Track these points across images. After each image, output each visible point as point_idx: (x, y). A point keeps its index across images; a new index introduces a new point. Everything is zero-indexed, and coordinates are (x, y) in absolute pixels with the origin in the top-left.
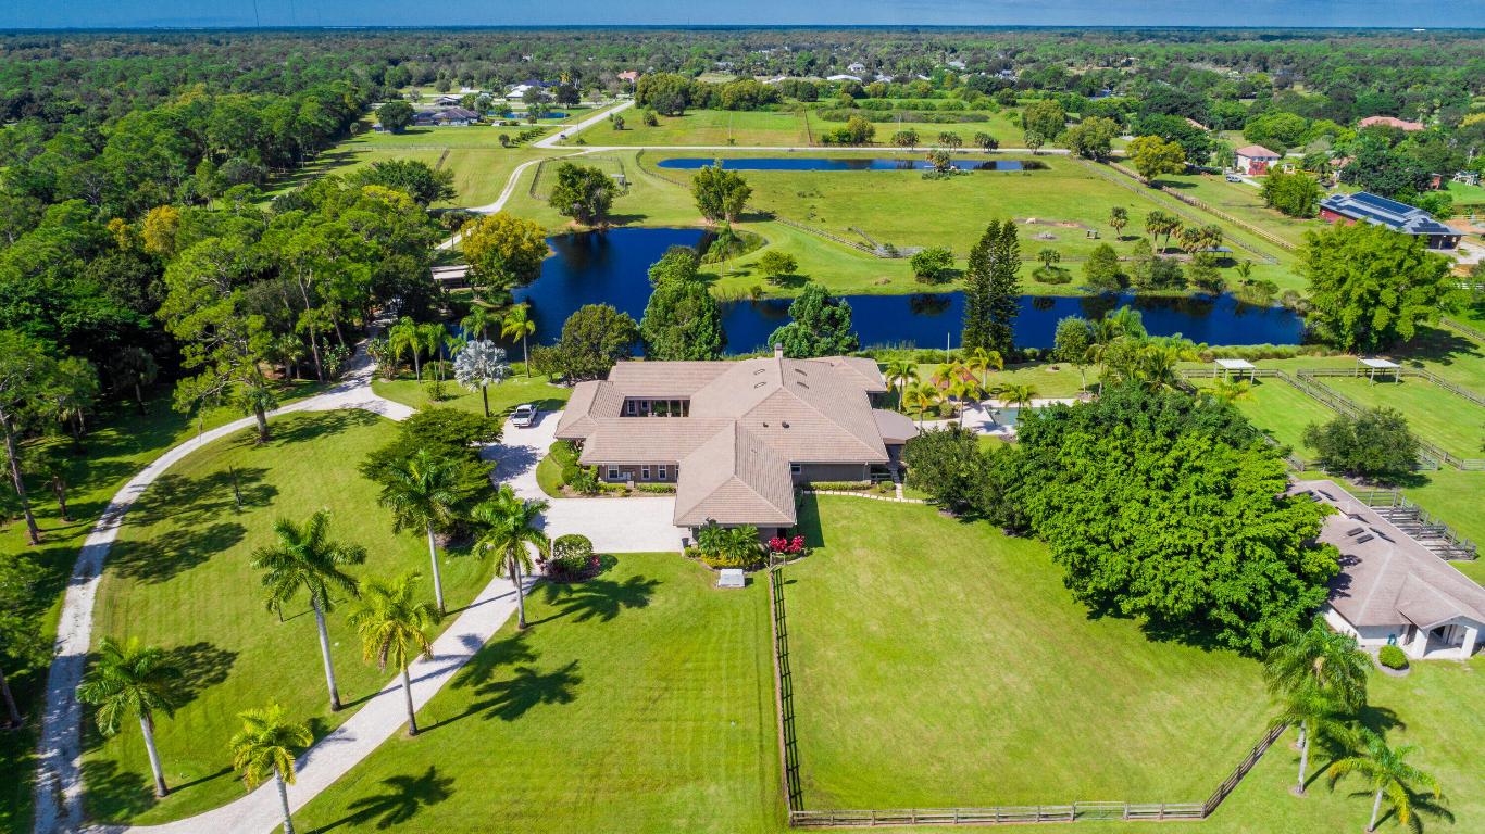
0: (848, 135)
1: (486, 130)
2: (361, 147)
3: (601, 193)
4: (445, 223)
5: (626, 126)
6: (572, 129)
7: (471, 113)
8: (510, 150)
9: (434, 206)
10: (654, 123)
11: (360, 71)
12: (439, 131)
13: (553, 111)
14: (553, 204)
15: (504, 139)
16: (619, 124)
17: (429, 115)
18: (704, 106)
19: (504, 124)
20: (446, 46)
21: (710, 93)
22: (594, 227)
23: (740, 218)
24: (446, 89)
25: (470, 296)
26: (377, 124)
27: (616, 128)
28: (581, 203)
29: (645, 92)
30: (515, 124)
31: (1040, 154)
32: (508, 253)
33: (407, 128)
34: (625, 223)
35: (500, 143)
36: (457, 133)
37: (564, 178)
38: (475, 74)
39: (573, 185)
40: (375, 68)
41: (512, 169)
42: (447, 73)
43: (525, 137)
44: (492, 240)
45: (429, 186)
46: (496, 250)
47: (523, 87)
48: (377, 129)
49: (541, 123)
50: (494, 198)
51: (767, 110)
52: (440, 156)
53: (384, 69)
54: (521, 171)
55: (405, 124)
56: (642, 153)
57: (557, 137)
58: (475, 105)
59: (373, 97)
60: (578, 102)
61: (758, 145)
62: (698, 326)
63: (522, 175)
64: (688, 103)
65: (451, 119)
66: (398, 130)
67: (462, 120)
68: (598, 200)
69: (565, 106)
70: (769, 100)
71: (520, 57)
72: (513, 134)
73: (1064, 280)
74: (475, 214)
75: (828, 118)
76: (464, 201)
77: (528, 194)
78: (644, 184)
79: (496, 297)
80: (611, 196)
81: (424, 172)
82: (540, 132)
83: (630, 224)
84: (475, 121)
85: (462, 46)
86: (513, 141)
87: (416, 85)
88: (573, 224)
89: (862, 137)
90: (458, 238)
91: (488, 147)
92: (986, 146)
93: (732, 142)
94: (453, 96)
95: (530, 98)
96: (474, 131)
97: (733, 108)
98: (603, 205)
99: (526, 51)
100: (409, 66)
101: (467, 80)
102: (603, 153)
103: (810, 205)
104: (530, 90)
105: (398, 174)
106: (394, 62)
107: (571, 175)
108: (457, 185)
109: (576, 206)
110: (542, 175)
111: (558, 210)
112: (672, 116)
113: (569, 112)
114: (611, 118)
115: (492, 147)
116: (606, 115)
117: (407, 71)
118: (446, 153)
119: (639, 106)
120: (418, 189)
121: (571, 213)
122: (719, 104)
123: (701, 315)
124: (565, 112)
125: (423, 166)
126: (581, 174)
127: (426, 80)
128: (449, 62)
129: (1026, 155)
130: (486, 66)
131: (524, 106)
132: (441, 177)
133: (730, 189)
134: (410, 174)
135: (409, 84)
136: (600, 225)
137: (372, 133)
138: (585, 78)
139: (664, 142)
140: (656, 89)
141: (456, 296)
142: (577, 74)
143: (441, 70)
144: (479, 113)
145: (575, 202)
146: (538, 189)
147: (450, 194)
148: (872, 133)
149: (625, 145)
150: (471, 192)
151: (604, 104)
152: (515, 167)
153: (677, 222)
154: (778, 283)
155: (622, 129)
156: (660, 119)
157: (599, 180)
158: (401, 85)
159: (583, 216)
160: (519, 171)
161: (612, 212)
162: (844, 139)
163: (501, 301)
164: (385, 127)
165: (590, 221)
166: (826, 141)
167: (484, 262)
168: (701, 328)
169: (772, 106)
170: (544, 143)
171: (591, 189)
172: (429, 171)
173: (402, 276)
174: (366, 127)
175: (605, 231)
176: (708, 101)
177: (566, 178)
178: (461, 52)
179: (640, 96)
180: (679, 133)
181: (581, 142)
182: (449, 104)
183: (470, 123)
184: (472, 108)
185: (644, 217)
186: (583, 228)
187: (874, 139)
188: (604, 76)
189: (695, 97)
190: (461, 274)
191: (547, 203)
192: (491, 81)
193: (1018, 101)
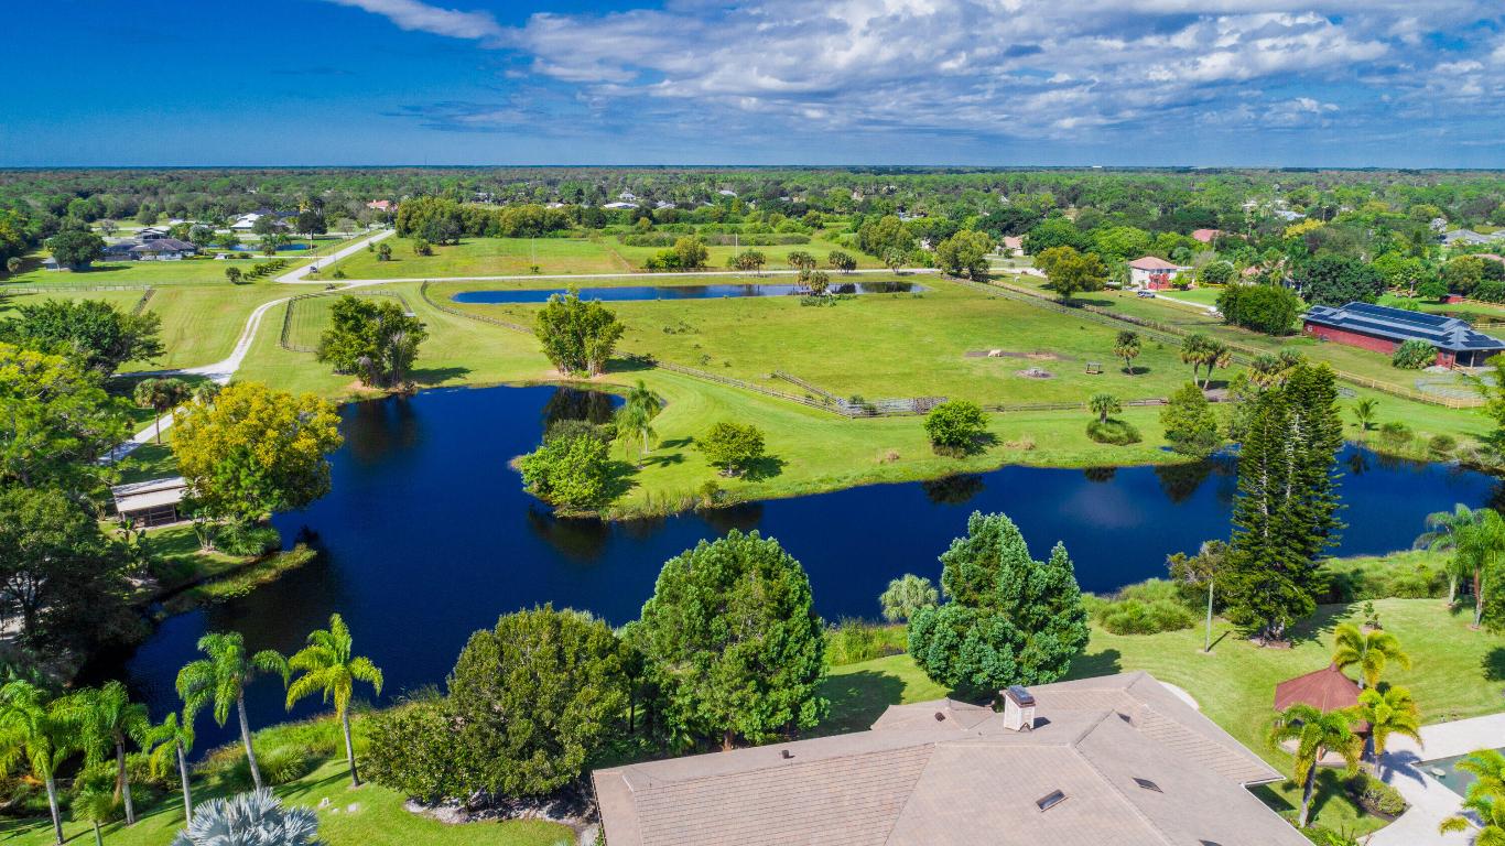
0: (677, 259)
1: (206, 264)
2: (23, 289)
3: (402, 338)
4: (142, 400)
5: (393, 256)
6: (325, 261)
7: (186, 245)
8: (242, 288)
9: (125, 368)
10: (427, 252)
11: (36, 202)
12: (138, 267)
13: (293, 242)
14: (323, 358)
15: (234, 274)
16: (386, 254)
17: (126, 248)
18: (480, 234)
19: (231, 257)
20: (153, 180)
21: (486, 219)
22: (392, 390)
23: (609, 366)
24: (152, 221)
25: (191, 542)
26: (51, 260)
27: (381, 259)
28: (371, 355)
29: (408, 219)
30: (245, 257)
31: (903, 274)
32: (269, 460)
33: (93, 264)
34: (438, 381)
35: (229, 279)
36: (168, 269)
37: (342, 319)
38: (190, 206)
39: (357, 328)
40: (56, 200)
41: (249, 311)
42: (153, 206)
43: (261, 271)
44: (236, 436)
45: (116, 339)
46: (245, 454)
47: (253, 217)
48: (48, 266)
49: (280, 256)
50: (225, 352)
51: (556, 236)
52: (140, 297)
53: (68, 201)
54: (261, 313)
55: (88, 259)
56: (425, 286)
57: (306, 270)
58: (191, 235)
59: (50, 229)
60: (324, 232)
61: (569, 273)
62: (783, 644)
63: (264, 318)
64: (463, 230)
65: (157, 252)
66: (80, 266)
67: (173, 254)
68: (395, 352)
69: (308, 236)
70: (557, 226)
71: (244, 190)
72: (246, 268)
73: (1133, 438)
74: (197, 380)
75: (633, 244)
76: (178, 357)
77: (278, 345)
78: (444, 325)
79: (248, 541)
80: (416, 341)
81: (106, 317)
82: (281, 265)
83: (446, 383)
84: (191, 254)
85: (172, 179)
86: (246, 276)
87: (113, 218)
88: (356, 387)
89: (693, 261)
90: (167, 421)
91: (210, 284)
92: (843, 267)
93: (536, 270)
94: (161, 228)
95: (261, 228)
96: (191, 265)
97: (516, 235)
98: (403, 357)
99: (250, 184)
100: (103, 198)
101: (179, 211)
102: (373, 287)
103: (696, 343)
104: (261, 219)
105: (59, 322)
106: (85, 195)
107: (353, 315)
108: (164, 336)
109: (364, 360)
110: (295, 317)
111: (332, 366)
112: (445, 244)
113: (316, 243)
114: (371, 248)
115: (218, 284)
116: (364, 244)
117: (100, 203)
118: (150, 293)
119: (401, 235)
120: (96, 344)
121: (354, 370)
122: (498, 231)
123: (785, 615)
124: (311, 243)
125: (106, 308)
126: (369, 312)
127: (126, 213)
128: (156, 194)
129: (889, 275)
130: (202, 197)
131: (257, 238)
132: (137, 325)
133: (595, 327)
134: (79, 321)
135: (102, 217)
136: (401, 387)
137: (42, 272)
138: (329, 207)
139: (447, 273)
140: (422, 215)
141: (164, 544)
142: (319, 203)
143: (145, 202)
144: (196, 247)
145: (362, 354)
146: (292, 337)
147: (152, 349)
148: (704, 255)
149: (398, 277)
150: (188, 345)
151: (356, 234)
152: (253, 308)
153: (518, 377)
154: (736, 473)
155: (388, 259)
156: (434, 248)
157: (396, 322)
158: (92, 218)
159: (374, 374)
160: (258, 313)
161: (416, 366)
162: (672, 263)
163: (257, 548)
164: (61, 262)
165: (385, 381)
166: (652, 266)
167: (221, 479)
168: (792, 647)
169: (560, 232)
170: (290, 277)
171: (384, 336)
172: (116, 316)
173: (31, 538)
174: (35, 264)
175: (409, 394)
176: (485, 228)
177: (344, 319)
178: (170, 185)
179: (402, 223)
180: (462, 262)
181: (340, 275)
182: (156, 237)
183: (184, 257)
184: (186, 239)
185: (467, 371)
186: (375, 392)
187: (706, 263)
188: (352, 205)
189: (469, 223)
190: (174, 497)
191: (312, 357)
192: (210, 212)
193: (825, 224)
